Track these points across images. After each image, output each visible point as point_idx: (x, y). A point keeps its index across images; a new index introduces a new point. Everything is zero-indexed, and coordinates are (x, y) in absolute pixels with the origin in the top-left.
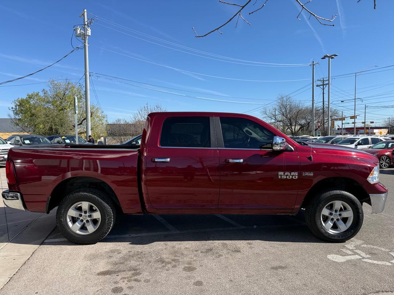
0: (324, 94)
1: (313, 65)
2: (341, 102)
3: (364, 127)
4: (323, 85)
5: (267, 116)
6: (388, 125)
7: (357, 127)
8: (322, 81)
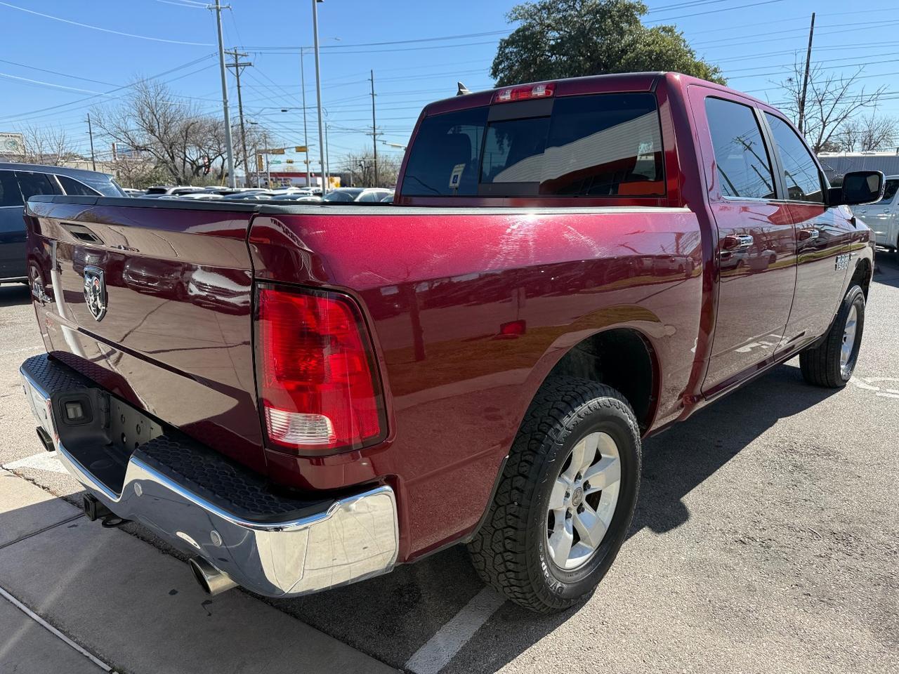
0: (241, 88)
1: (218, 10)
2: (283, 111)
3: (306, 171)
4: (237, 66)
5: (105, 131)
6: (345, 170)
7: (272, 171)
8: (234, 56)
